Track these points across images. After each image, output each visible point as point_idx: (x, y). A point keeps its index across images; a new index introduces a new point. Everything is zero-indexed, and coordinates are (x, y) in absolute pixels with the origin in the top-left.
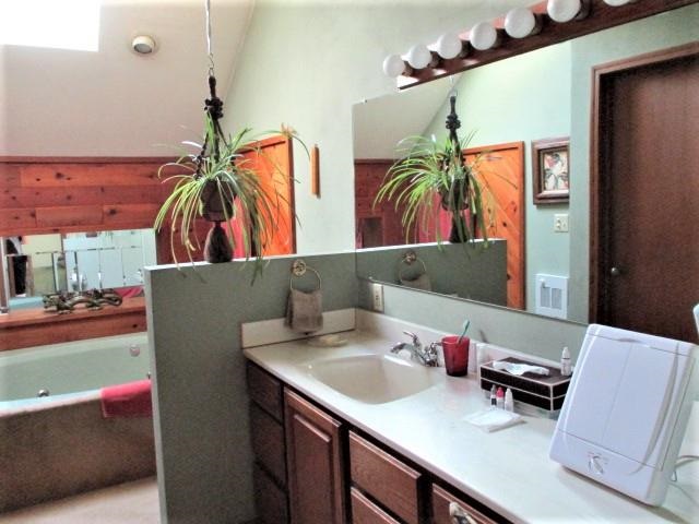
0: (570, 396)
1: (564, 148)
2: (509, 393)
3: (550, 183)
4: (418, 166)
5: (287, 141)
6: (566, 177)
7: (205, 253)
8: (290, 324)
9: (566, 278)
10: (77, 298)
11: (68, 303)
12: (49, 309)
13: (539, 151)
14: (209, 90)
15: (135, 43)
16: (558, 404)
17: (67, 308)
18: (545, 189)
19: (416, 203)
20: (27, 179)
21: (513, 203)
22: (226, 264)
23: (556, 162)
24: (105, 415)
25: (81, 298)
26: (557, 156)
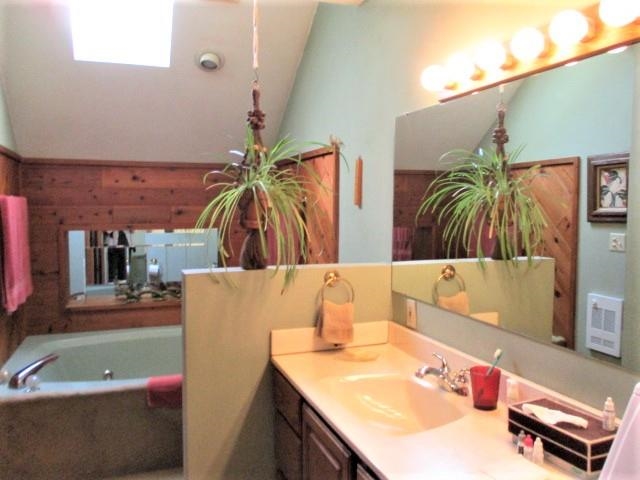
0: (612, 457)
1: (624, 165)
2: (538, 443)
3: (607, 199)
4: (462, 180)
5: (334, 152)
6: (624, 195)
7: (241, 260)
8: (320, 333)
9: (620, 300)
10: (144, 289)
11: (136, 293)
12: (120, 297)
13: (596, 167)
14: (252, 101)
15: (203, 59)
16: (598, 465)
17: (133, 297)
18: (601, 206)
19: (459, 216)
20: (107, 181)
21: (566, 219)
22: (259, 271)
23: (614, 179)
24: (149, 404)
25: (148, 289)
26: (615, 173)
